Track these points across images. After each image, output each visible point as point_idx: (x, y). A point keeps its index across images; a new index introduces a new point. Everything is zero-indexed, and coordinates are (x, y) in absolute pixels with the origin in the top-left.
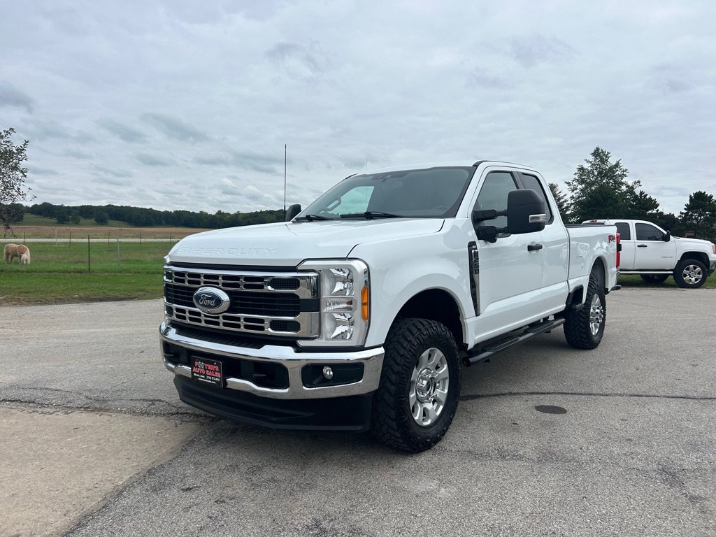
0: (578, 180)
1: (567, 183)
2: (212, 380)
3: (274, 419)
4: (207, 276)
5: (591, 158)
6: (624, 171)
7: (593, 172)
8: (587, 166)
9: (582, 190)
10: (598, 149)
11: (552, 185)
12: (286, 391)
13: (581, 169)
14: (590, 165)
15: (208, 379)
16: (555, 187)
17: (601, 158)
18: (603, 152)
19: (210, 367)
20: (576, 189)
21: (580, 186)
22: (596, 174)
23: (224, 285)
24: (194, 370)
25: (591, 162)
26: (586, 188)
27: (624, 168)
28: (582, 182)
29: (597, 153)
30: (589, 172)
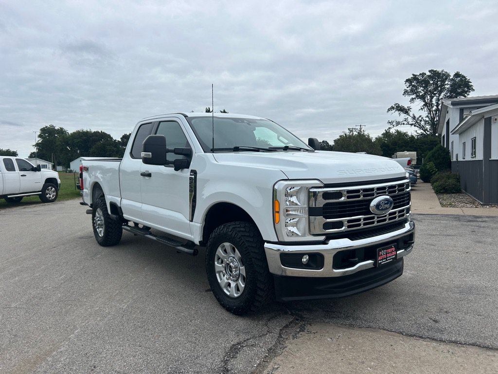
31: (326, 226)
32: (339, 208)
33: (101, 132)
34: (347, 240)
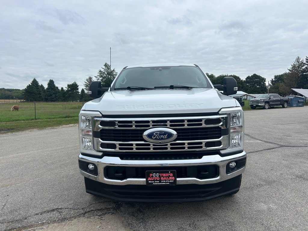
0: (99, 76)
1: (95, 77)
2: (166, 183)
3: (203, 195)
4: (153, 122)
5: (104, 67)
6: (116, 73)
7: (105, 73)
8: (102, 70)
9: (101, 80)
10: (106, 64)
11: (90, 77)
12: (218, 178)
13: (100, 71)
14: (103, 70)
15: (163, 183)
16: (91, 78)
17: (108, 67)
18: (108, 65)
19: (164, 175)
20: (99, 79)
21: (100, 78)
22: (106, 73)
23: (171, 125)
24: (149, 179)
25: (104, 69)
26: (103, 79)
27: (116, 72)
28: (101, 76)
29: (106, 65)
30: (103, 73)
31: (103, 145)
32: (114, 134)
33: (234, 75)
34: (118, 158)
